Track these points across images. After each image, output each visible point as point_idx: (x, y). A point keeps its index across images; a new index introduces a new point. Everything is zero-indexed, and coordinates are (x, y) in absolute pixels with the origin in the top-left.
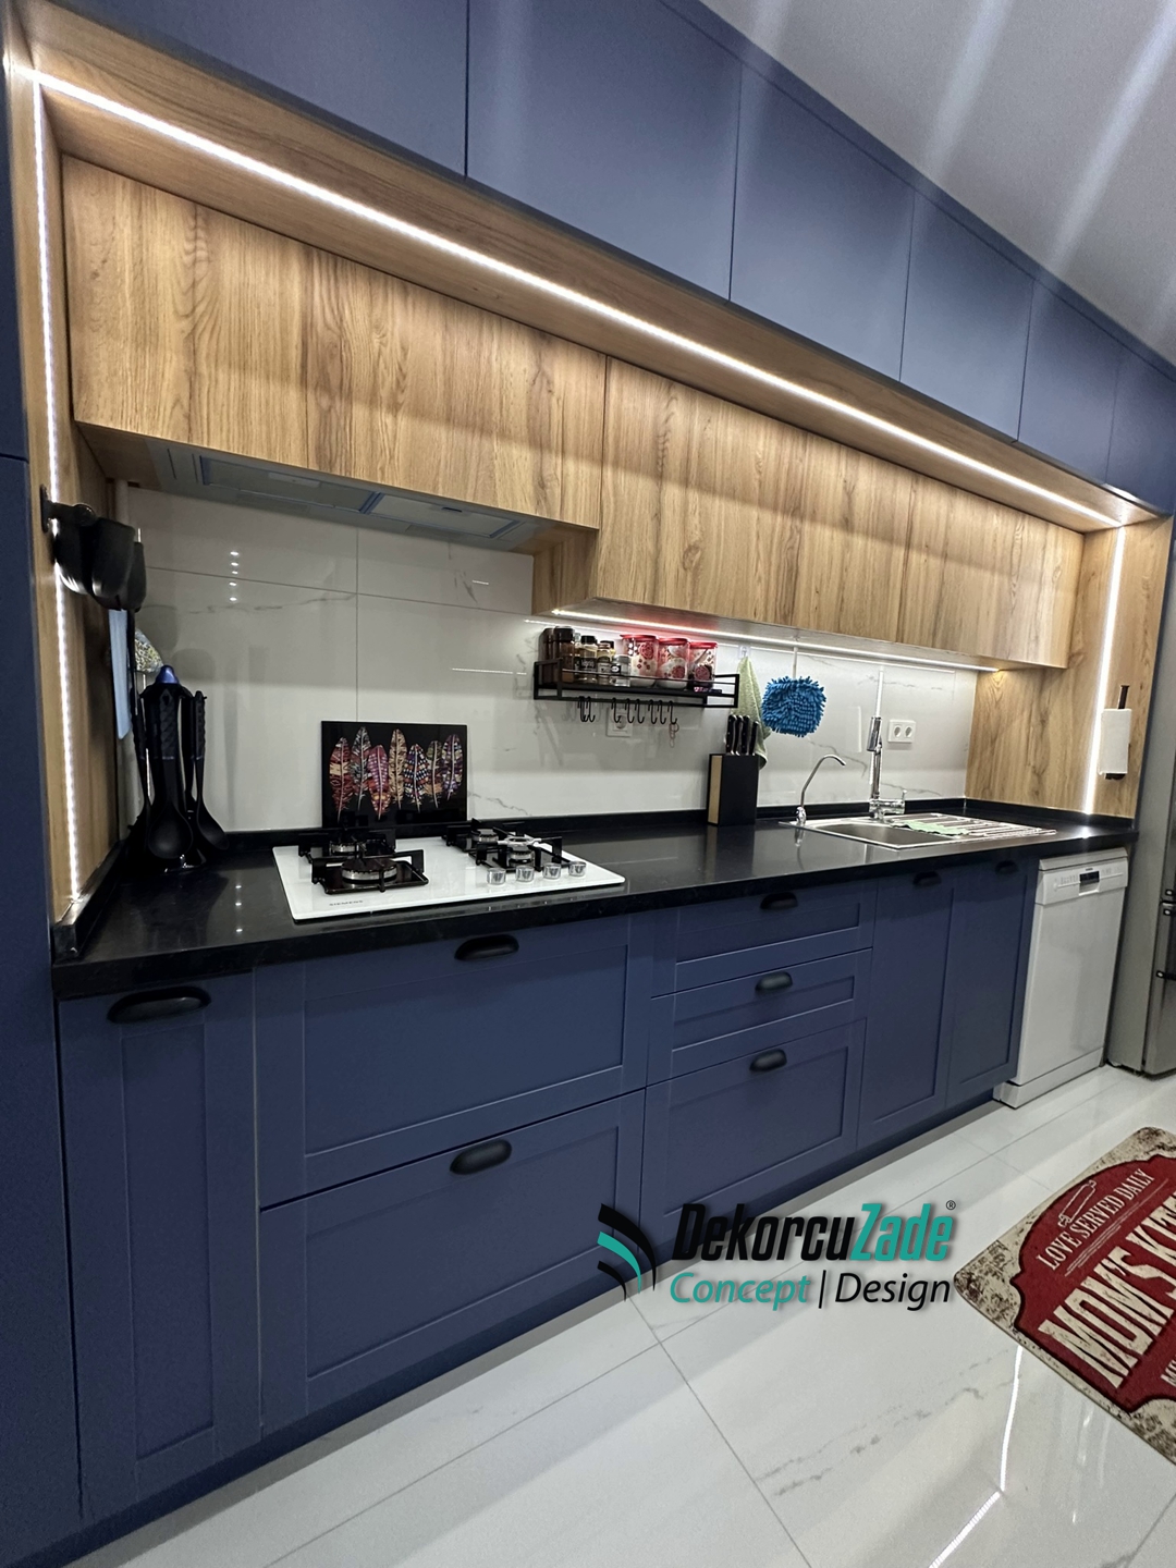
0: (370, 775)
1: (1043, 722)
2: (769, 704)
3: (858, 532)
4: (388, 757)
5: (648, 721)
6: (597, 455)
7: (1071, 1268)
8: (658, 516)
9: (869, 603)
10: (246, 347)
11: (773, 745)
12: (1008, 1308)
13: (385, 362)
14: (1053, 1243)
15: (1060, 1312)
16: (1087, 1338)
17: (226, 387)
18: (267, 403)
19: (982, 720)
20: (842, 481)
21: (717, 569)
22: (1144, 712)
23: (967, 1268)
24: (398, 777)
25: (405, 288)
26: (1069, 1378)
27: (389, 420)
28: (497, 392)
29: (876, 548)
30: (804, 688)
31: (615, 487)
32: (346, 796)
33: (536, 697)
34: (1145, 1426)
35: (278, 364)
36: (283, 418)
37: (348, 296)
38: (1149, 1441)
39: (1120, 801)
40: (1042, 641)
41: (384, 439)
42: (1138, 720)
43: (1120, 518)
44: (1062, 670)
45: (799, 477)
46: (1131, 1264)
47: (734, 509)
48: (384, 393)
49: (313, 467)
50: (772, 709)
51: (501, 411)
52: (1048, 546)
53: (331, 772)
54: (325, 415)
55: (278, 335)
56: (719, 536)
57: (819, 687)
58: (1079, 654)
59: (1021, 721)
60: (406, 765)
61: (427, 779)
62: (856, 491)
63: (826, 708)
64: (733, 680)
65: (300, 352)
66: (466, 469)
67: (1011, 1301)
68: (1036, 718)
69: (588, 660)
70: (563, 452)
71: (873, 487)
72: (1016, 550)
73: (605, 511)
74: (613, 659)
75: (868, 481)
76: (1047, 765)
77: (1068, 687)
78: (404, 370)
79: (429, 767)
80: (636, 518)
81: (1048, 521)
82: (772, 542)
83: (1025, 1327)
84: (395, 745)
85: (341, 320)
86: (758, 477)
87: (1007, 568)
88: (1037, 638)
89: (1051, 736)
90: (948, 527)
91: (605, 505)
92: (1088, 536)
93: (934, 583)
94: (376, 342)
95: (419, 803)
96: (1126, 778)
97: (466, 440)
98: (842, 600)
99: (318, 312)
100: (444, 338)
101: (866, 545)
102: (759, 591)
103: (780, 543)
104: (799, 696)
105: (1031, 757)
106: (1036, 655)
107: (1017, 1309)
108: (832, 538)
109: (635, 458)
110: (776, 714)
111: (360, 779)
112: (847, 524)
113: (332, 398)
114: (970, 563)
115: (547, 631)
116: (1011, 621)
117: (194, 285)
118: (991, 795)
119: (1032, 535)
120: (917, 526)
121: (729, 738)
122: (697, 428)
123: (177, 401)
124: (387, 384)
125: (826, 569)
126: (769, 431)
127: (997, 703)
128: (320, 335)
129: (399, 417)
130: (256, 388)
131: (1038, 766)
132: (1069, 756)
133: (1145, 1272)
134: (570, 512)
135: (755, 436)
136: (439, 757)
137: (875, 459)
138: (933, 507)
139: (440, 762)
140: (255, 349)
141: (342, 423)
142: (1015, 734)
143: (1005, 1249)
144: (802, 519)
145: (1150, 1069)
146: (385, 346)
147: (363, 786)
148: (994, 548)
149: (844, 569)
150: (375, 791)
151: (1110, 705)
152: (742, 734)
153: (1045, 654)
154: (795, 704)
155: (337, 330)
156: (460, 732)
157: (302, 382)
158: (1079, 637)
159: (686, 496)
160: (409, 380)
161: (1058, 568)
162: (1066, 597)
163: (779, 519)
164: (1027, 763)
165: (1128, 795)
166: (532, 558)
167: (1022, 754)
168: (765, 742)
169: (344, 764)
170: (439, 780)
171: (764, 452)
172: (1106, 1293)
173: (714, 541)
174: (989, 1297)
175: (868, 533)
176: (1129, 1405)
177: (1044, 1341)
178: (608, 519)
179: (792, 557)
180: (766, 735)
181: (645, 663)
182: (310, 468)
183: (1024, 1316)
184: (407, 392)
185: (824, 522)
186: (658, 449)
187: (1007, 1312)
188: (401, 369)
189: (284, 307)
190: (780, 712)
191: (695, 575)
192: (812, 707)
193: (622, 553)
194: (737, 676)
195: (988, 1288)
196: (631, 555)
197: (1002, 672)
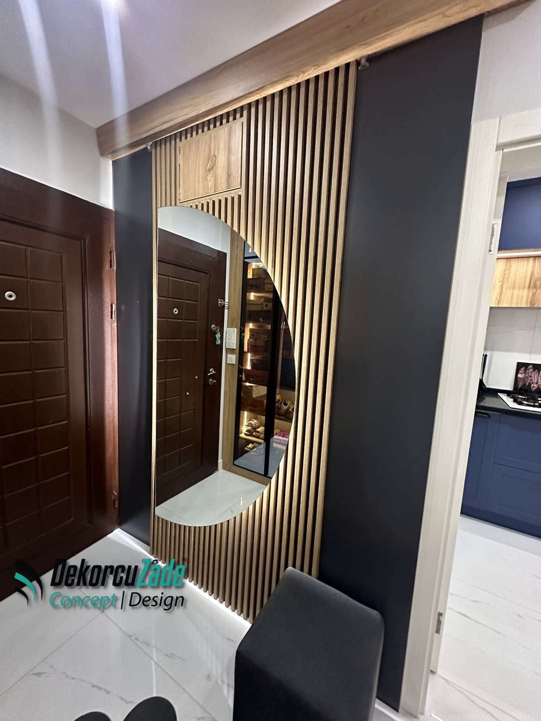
0: (532, 378)
4: (539, 374)
17: (509, 293)
18: (519, 294)
32: (522, 383)
35: (523, 286)
36: (522, 297)
53: (518, 376)
54: (534, 294)
55: (524, 279)
65: (529, 281)
99: (536, 272)
117: (504, 275)
123: (497, 299)
128: (536, 275)
130: (516, 292)
140: (517, 283)
147: (529, 381)
150: (533, 383)
157: (529, 288)
169: (523, 374)
182: (528, 306)
189: (527, 272)
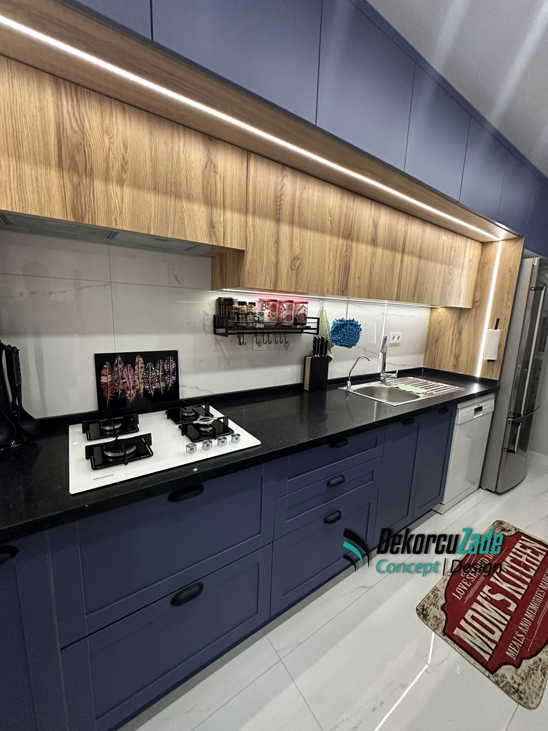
0: (124, 381)
1: (460, 333)
2: (334, 332)
3: (379, 246)
4: (134, 370)
5: (273, 342)
6: (243, 209)
7: (467, 598)
8: (277, 242)
9: (384, 282)
10: (18, 144)
11: (335, 351)
12: (440, 623)
13: (113, 154)
14: (459, 586)
15: (463, 623)
16: (474, 635)
17: (7, 170)
18: (37, 179)
19: (432, 331)
20: (372, 219)
21: (308, 268)
22: (506, 331)
23: (422, 603)
24: (141, 380)
25: (124, 108)
26: (467, 658)
27: (118, 190)
28: (184, 172)
29: (389, 253)
30: (351, 324)
31: (254, 226)
32: (111, 393)
33: (215, 333)
34: (500, 681)
35: (42, 154)
36: (48, 189)
37: (86, 112)
38: (502, 688)
39: (492, 371)
40: (462, 296)
41: (115, 201)
42: (503, 335)
43: (500, 237)
44: (469, 309)
45: (351, 218)
46: (492, 594)
47: (317, 236)
48: (114, 173)
49: (71, 219)
50: (336, 334)
51: (187, 184)
52: (467, 250)
53: (102, 381)
54: (76, 188)
55: (40, 136)
56: (309, 251)
57: (359, 324)
58: (478, 301)
59: (450, 332)
60: (145, 374)
61: (157, 380)
62: (379, 225)
63: (362, 334)
64: (317, 320)
65: (56, 148)
66: (167, 218)
67: (441, 619)
68: (457, 331)
69: (242, 314)
70: (224, 207)
71: (387, 222)
72: (453, 253)
73: (248, 239)
74: (256, 314)
75: (385, 218)
76: (461, 353)
77: (472, 317)
78: (126, 159)
79: (158, 374)
80: (265, 242)
81: (467, 237)
82: (337, 253)
83: (448, 633)
84: (138, 364)
85: (83, 127)
86: (330, 218)
87: (448, 261)
88: (460, 294)
89: (463, 341)
90: (422, 242)
91: (248, 236)
92: (485, 244)
93: (414, 270)
94: (107, 141)
95: (153, 393)
96: (496, 362)
97: (167, 201)
98: (371, 282)
99: (67, 122)
100: (150, 140)
101: (383, 253)
102: (330, 279)
103: (341, 253)
104: (349, 328)
105: (454, 349)
106: (459, 302)
107: (444, 623)
108: (367, 250)
109: (265, 210)
110: (337, 337)
111: (119, 383)
112: (374, 242)
113: (80, 177)
114: (431, 260)
115: (219, 299)
116: (449, 288)
118: (435, 366)
119: (460, 244)
120: (407, 242)
121: (314, 348)
122: (298, 192)
124: (115, 168)
125: (363, 266)
126: (336, 193)
127: (439, 323)
128: (69, 136)
129: (125, 188)
130: (28, 170)
131: (456, 354)
132: (471, 350)
133: (498, 597)
134: (229, 241)
135: (328, 196)
136: (163, 368)
137: (389, 208)
138: (416, 231)
139: (164, 371)
140: (25, 144)
141: (88, 192)
142: (447, 338)
143: (439, 590)
144: (352, 240)
145: (499, 490)
146: (113, 144)
147: (121, 387)
148: (443, 252)
149: (372, 266)
150: (128, 389)
151: (490, 327)
152: (321, 346)
153: (462, 302)
154: (347, 332)
155: (80, 133)
156: (174, 354)
157: (59, 166)
158: (478, 294)
159: (292, 231)
160: (129, 165)
161: (471, 260)
162: (474, 274)
163: (340, 241)
164: (451, 352)
165: (496, 369)
166: (211, 259)
167: (450, 347)
168: (332, 349)
169: (109, 376)
170: (164, 380)
171: (333, 205)
172: (482, 610)
173: (307, 254)
174: (432, 618)
175: (384, 247)
176: (493, 670)
177: (456, 639)
178: (250, 245)
179: (347, 261)
180: (332, 346)
181: (272, 314)
182: (69, 220)
183: (447, 626)
184: (129, 172)
185: (363, 241)
186: (277, 205)
187: (440, 625)
188: (123, 158)
189: (44, 117)
190: (340, 336)
191: (297, 273)
192: (355, 334)
193: (258, 263)
194: (318, 319)
195: (431, 613)
196: (263, 262)
197: (442, 308)
